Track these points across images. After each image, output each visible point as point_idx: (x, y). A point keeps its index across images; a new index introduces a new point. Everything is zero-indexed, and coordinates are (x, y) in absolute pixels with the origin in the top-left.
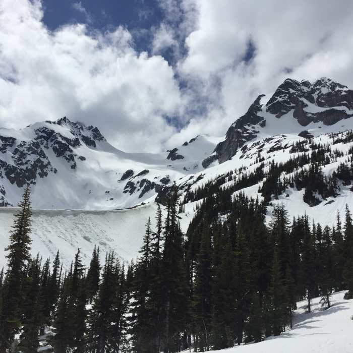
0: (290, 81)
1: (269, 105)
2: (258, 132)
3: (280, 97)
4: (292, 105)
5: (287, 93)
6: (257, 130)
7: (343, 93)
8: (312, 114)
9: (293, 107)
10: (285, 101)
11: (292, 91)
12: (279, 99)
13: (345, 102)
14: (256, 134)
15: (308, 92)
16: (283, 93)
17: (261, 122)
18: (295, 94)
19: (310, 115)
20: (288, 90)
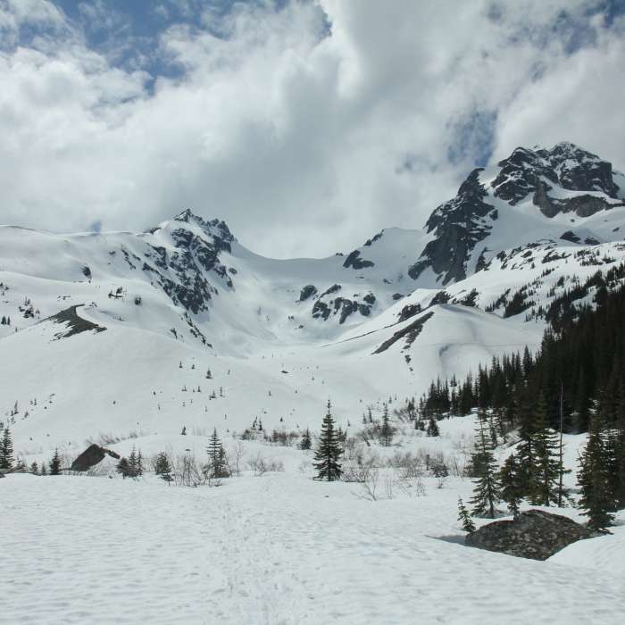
0: (522, 151)
1: (498, 187)
2: (491, 228)
3: (512, 175)
4: (529, 186)
5: (520, 169)
6: (488, 224)
7: (594, 167)
8: (560, 201)
9: (531, 190)
10: (519, 181)
11: (526, 166)
12: (510, 178)
13: (597, 179)
14: (488, 231)
15: (548, 168)
16: (515, 169)
17: (491, 213)
18: (531, 170)
19: (556, 202)
20: (521, 164)
